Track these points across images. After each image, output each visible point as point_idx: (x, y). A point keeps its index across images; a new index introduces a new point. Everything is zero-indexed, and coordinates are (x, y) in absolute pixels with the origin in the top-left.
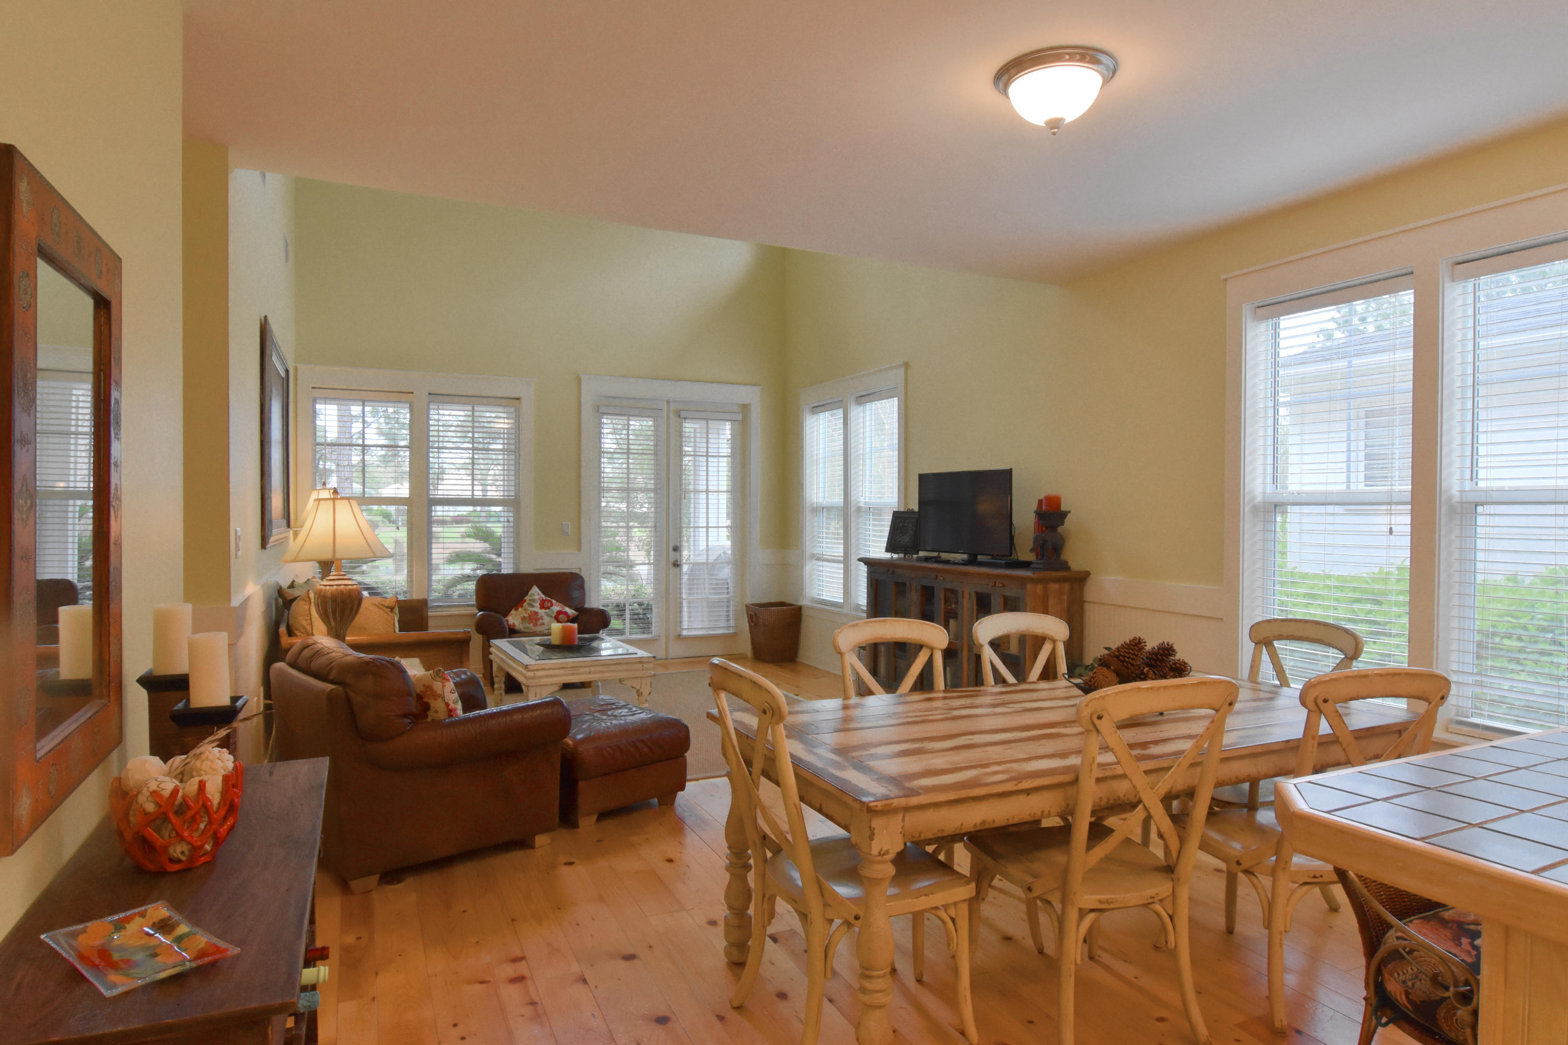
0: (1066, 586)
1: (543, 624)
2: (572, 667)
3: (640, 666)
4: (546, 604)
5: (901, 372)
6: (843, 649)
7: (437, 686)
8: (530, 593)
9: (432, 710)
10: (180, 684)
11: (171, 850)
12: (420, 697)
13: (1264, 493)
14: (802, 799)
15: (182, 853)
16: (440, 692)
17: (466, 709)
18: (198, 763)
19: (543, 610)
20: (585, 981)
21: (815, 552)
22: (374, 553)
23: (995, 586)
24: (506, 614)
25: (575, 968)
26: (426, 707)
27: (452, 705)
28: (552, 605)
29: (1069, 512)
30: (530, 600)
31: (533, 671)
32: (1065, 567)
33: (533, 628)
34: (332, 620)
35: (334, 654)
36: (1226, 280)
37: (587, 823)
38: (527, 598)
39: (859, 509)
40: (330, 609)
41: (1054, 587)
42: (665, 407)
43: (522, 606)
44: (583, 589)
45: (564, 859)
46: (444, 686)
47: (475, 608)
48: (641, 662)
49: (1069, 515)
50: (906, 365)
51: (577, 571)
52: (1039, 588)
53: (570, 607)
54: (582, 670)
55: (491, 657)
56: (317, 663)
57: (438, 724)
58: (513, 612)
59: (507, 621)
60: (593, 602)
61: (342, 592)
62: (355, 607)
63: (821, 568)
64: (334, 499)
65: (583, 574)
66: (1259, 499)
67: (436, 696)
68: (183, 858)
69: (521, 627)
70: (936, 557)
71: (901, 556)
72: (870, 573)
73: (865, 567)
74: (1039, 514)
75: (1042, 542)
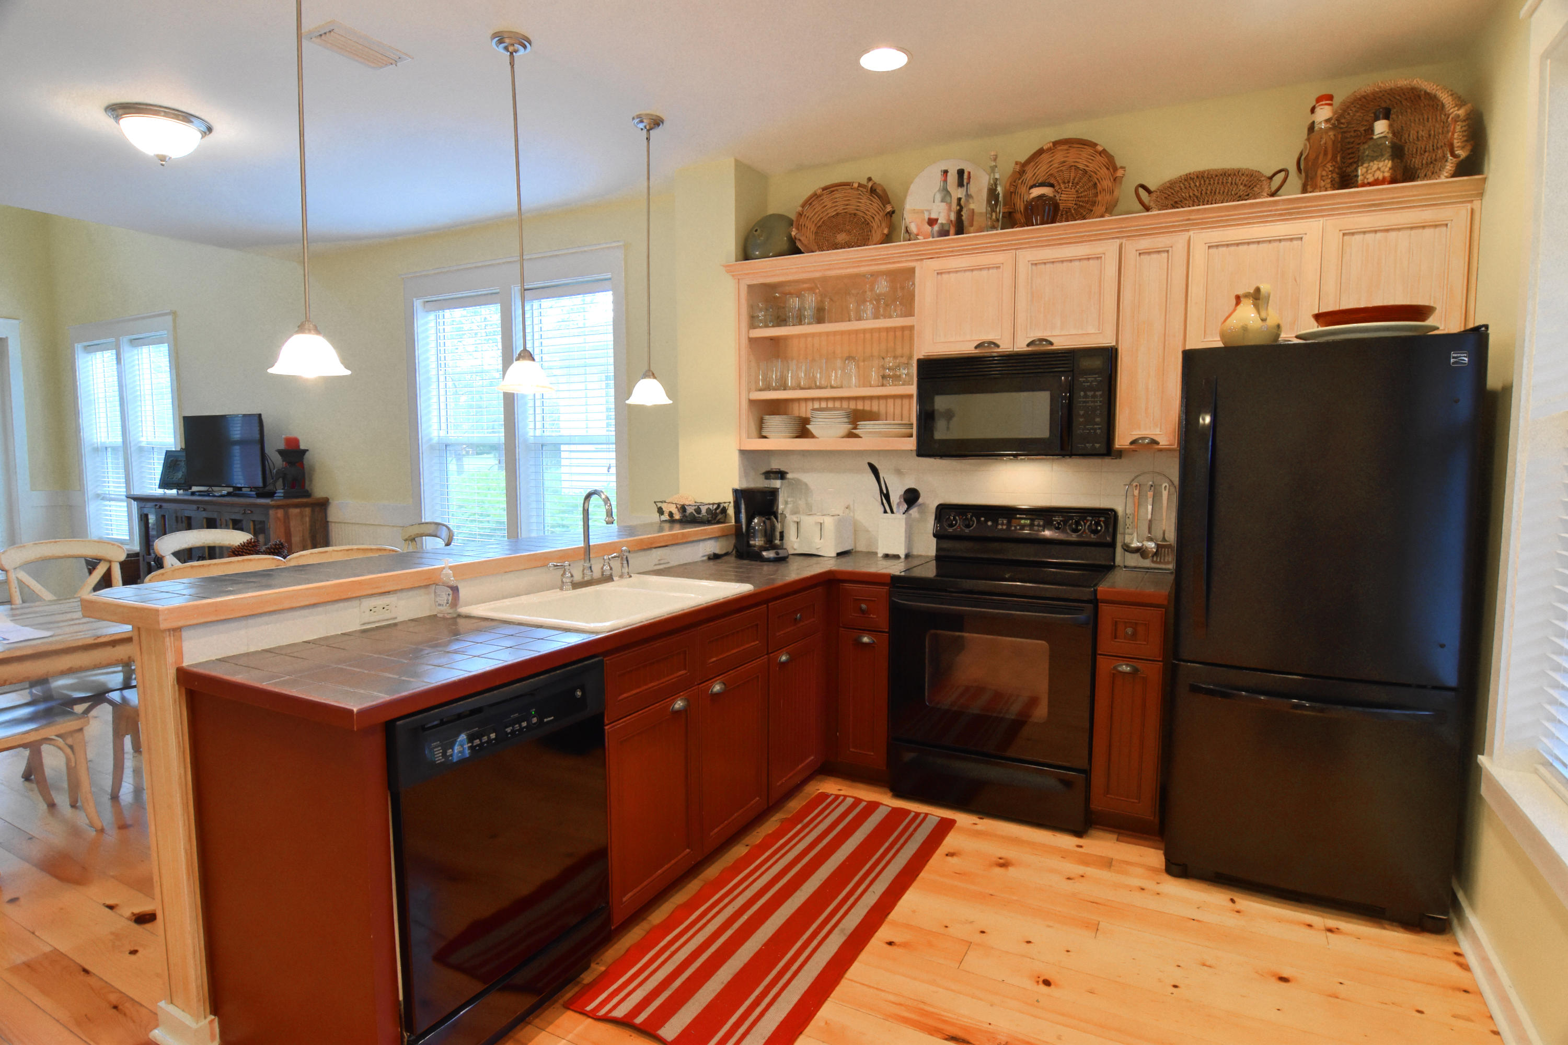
0: (308, 511)
5: (169, 320)
13: (439, 434)
21: (99, 492)
23: (245, 513)
29: (308, 450)
32: (308, 494)
36: (404, 279)
39: (141, 449)
41: (294, 511)
49: (307, 453)
50: (174, 314)
52: (280, 513)
66: (435, 440)
70: (208, 491)
71: (174, 491)
72: (140, 509)
73: (134, 504)
74: (281, 452)
75: (282, 475)
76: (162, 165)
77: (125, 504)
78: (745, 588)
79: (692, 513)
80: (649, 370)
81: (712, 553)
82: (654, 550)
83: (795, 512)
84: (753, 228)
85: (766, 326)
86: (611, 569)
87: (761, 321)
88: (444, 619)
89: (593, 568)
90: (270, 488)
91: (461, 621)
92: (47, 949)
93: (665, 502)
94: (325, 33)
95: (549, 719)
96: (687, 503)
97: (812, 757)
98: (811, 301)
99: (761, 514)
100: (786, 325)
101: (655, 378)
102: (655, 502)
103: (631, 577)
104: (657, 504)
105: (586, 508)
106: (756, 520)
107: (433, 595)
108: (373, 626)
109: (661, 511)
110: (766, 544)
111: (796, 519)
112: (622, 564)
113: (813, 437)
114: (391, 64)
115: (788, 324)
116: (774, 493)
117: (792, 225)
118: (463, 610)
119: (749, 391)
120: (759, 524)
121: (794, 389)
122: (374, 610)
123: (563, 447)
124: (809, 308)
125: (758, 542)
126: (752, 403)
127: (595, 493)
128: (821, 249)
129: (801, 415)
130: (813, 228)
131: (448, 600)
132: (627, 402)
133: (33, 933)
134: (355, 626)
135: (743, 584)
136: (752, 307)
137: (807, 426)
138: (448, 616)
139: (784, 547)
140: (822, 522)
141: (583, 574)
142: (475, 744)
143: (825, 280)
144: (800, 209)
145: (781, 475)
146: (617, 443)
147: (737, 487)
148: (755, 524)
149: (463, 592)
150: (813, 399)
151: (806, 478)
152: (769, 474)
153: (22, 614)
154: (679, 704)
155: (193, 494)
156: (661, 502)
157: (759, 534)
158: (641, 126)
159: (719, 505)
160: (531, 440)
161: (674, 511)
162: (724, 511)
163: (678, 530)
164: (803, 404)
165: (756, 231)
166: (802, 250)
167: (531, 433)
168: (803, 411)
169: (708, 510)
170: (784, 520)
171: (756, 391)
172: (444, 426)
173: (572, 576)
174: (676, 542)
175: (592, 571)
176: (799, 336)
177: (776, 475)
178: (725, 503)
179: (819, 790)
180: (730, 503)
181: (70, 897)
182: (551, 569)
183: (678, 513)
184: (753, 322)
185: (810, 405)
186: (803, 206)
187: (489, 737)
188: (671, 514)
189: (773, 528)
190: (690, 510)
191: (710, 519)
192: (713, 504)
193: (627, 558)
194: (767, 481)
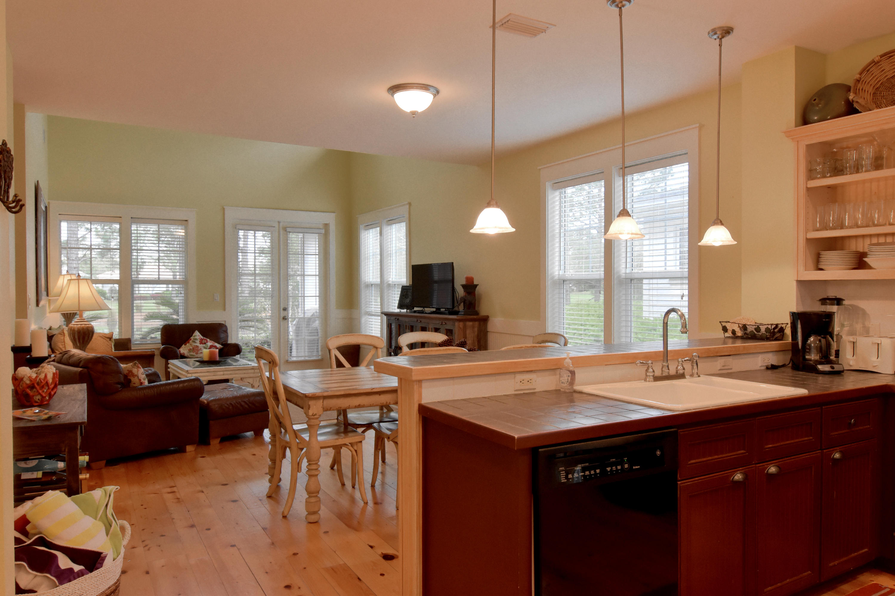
0: (477, 323)
1: (201, 353)
2: (214, 371)
3: (253, 371)
4: (203, 341)
5: (407, 206)
6: (331, 347)
7: (135, 371)
8: (193, 335)
9: (132, 383)
10: (29, 349)
11: (35, 398)
12: (126, 376)
13: (559, 275)
14: (287, 400)
15: (39, 399)
16: (136, 373)
17: (150, 382)
18: (43, 370)
19: (202, 345)
20: (203, 492)
21: (368, 310)
22: (100, 307)
23: (442, 324)
24: (179, 348)
25: (199, 488)
26: (130, 381)
27: (142, 380)
28: (207, 342)
29: (478, 285)
30: (193, 339)
31: (191, 373)
32: (477, 313)
33: (195, 355)
34: (78, 342)
35: (81, 355)
36: (540, 169)
37: (215, 443)
38: (192, 338)
39: (389, 285)
40: (76, 337)
41: (470, 324)
42: (276, 225)
43: (189, 343)
44: (227, 333)
45: (200, 456)
46: (138, 371)
47: (161, 345)
48: (253, 369)
49: (478, 287)
50: (410, 204)
51: (223, 323)
52: (461, 324)
53: (219, 343)
54: (219, 373)
55: (169, 370)
56: (72, 360)
57: (135, 389)
58: (183, 346)
59: (180, 351)
60: (232, 340)
61: (83, 328)
62: (90, 336)
63: (371, 320)
64: (78, 280)
65: (227, 325)
66: (556, 277)
67: (134, 375)
68: (39, 401)
69: (188, 354)
70: (422, 310)
71: (405, 310)
72: (388, 320)
73: (385, 317)
74: (464, 286)
75: (464, 300)
76: (414, 117)
77: (380, 318)
78: (801, 392)
79: (752, 331)
80: (718, 218)
81: (770, 364)
82: (719, 358)
83: (852, 333)
84: (812, 98)
85: (824, 177)
86: (684, 369)
87: (818, 173)
88: (565, 392)
89: (670, 366)
90: (456, 309)
91: (576, 395)
92: (342, 563)
93: (729, 322)
94: (505, 23)
95: (636, 467)
96: (748, 323)
97: (866, 550)
98: (869, 152)
99: (817, 333)
100: (843, 175)
101: (722, 224)
102: (720, 322)
103: (699, 376)
104: (722, 323)
105: (666, 322)
106: (812, 339)
107: (558, 376)
108: (522, 392)
109: (725, 329)
110: (822, 359)
111: (852, 340)
112: (693, 366)
113: (870, 268)
114: (542, 32)
115: (845, 173)
116: (830, 316)
117: (849, 90)
118: (577, 388)
119: (807, 231)
120: (814, 342)
121: (851, 227)
122: (523, 382)
123: (645, 281)
124: (867, 158)
125: (813, 356)
126: (809, 241)
127: (673, 310)
128: (879, 107)
129: (858, 250)
130: (871, 90)
131: (568, 380)
132: (699, 244)
133: (335, 552)
134: (511, 391)
135: (799, 389)
136: (810, 163)
137: (864, 259)
138: (567, 391)
139: (840, 363)
140: (879, 342)
141: (662, 371)
142: (586, 474)
143: (883, 132)
144: (858, 76)
145: (838, 301)
146: (690, 278)
147: (795, 310)
148: (811, 341)
149: (577, 376)
150: (871, 236)
151: (863, 304)
152: (824, 301)
153: (337, 374)
154: (738, 477)
155: (415, 312)
156: (726, 322)
157: (813, 351)
158: (715, 37)
159: (777, 325)
160: (623, 276)
161: (737, 329)
162: (782, 330)
163: (739, 344)
164: (860, 241)
165: (815, 100)
166: (860, 110)
167: (623, 271)
168: (861, 246)
169: (767, 330)
170: (840, 341)
171: (813, 231)
172: (562, 267)
173: (654, 371)
174: (738, 353)
175: (669, 369)
176: (857, 183)
177: (833, 301)
178: (783, 324)
179: (873, 581)
180: (787, 324)
181: (352, 536)
182: (638, 365)
183: (739, 331)
184: (811, 174)
185: (867, 241)
186: (861, 74)
187: (595, 472)
188: (734, 332)
189: (829, 345)
190: (750, 329)
191: (768, 336)
192: (772, 325)
193: (696, 361)
194: (823, 306)
